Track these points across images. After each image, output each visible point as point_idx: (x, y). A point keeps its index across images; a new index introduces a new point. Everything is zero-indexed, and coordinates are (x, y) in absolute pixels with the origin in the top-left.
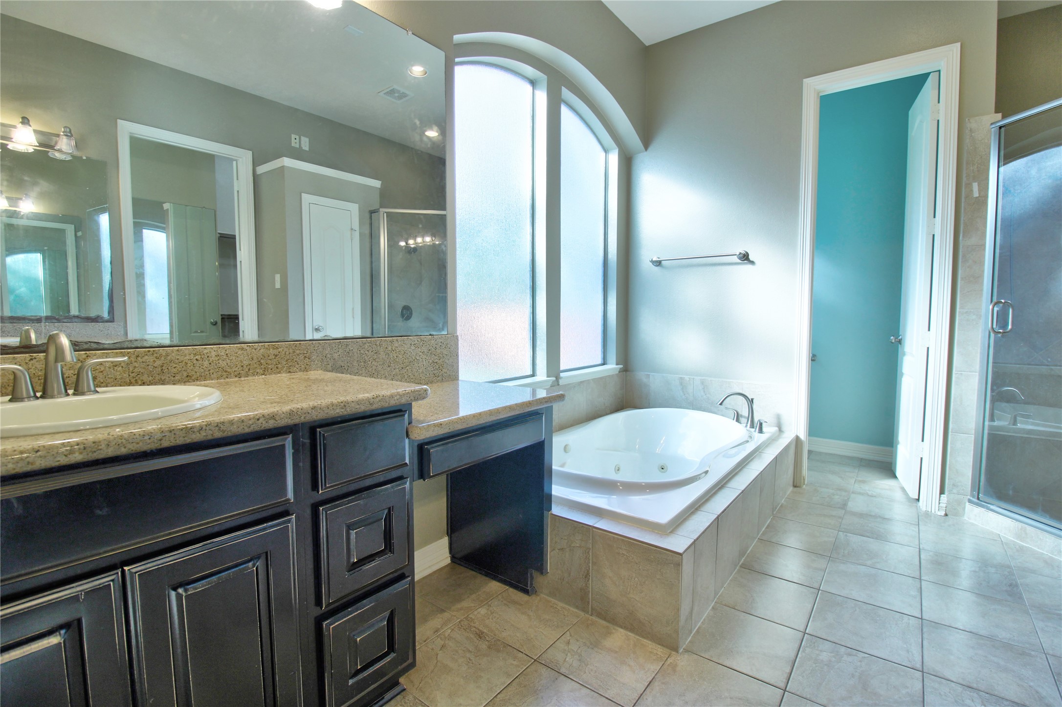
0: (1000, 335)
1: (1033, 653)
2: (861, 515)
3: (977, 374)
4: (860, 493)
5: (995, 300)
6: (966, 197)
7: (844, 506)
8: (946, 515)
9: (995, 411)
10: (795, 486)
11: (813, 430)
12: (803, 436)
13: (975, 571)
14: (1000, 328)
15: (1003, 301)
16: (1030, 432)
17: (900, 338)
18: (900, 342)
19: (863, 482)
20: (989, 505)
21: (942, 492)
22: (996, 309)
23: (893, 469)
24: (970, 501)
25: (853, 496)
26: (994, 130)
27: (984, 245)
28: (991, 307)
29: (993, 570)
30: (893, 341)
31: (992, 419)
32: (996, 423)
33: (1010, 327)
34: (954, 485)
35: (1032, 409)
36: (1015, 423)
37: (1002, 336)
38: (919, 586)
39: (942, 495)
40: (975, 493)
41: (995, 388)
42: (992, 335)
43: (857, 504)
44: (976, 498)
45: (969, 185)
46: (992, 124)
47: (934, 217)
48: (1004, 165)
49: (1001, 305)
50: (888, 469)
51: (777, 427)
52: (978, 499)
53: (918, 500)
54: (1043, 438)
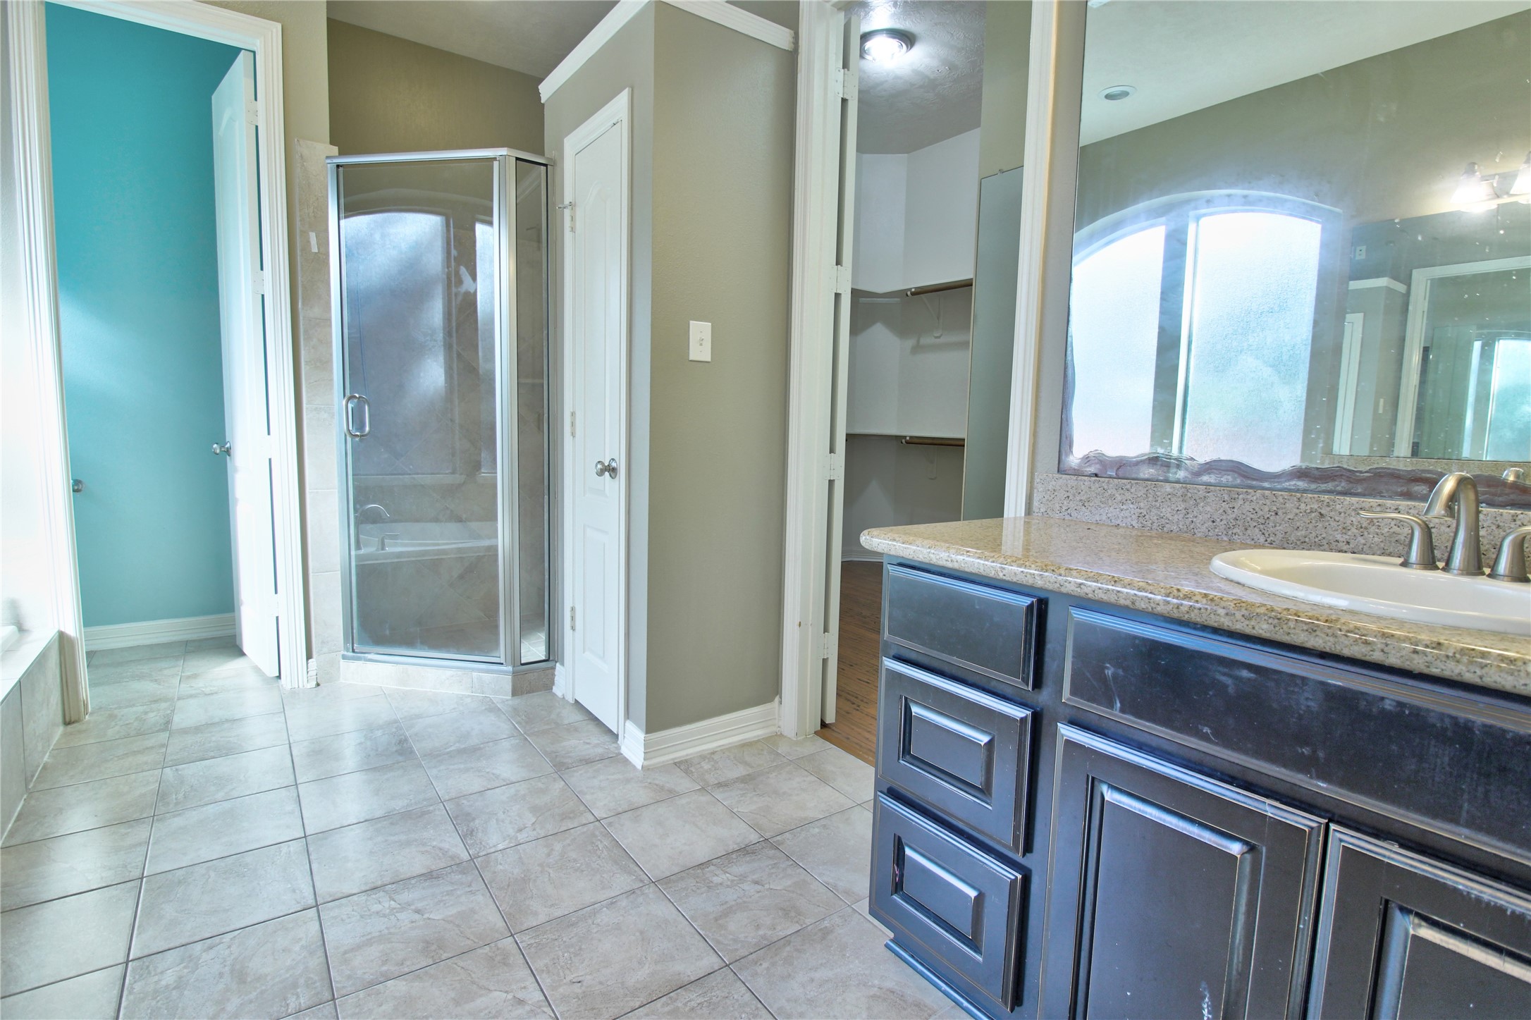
0: (357, 439)
1: (431, 808)
2: (197, 729)
3: (337, 490)
4: (191, 696)
5: (348, 394)
6: (302, 250)
7: (167, 725)
8: (318, 685)
9: (361, 536)
10: (67, 723)
11: (92, 614)
12: (72, 628)
13: (361, 743)
14: (357, 430)
15: (357, 395)
16: (400, 555)
17: (228, 445)
18: (228, 452)
19: (195, 676)
20: (366, 655)
21: (309, 656)
22: (350, 406)
23: (237, 643)
24: (344, 657)
25: (180, 704)
26: (330, 169)
27: (329, 320)
28: (344, 402)
29: (379, 733)
30: (218, 451)
31: (358, 547)
32: (362, 552)
33: (367, 429)
34: (323, 642)
35: (399, 527)
36: (383, 549)
37: (361, 440)
38: (295, 795)
39: (310, 661)
40: (350, 646)
41: (358, 506)
42: (349, 439)
43: (190, 713)
44: (351, 650)
45: (305, 234)
46: (328, 157)
47: (262, 269)
48: (346, 217)
49: (356, 400)
50: (230, 646)
51: (13, 624)
52: (353, 651)
53: (279, 677)
54: (413, 559)
